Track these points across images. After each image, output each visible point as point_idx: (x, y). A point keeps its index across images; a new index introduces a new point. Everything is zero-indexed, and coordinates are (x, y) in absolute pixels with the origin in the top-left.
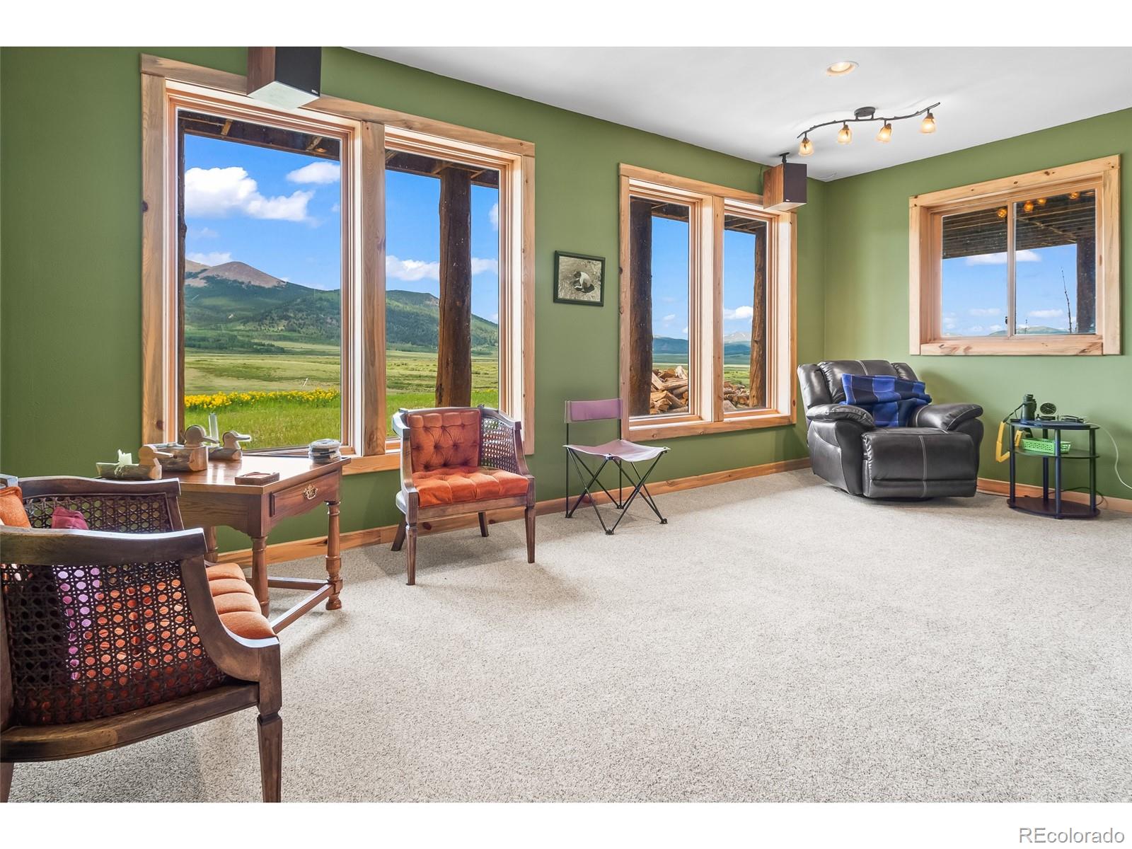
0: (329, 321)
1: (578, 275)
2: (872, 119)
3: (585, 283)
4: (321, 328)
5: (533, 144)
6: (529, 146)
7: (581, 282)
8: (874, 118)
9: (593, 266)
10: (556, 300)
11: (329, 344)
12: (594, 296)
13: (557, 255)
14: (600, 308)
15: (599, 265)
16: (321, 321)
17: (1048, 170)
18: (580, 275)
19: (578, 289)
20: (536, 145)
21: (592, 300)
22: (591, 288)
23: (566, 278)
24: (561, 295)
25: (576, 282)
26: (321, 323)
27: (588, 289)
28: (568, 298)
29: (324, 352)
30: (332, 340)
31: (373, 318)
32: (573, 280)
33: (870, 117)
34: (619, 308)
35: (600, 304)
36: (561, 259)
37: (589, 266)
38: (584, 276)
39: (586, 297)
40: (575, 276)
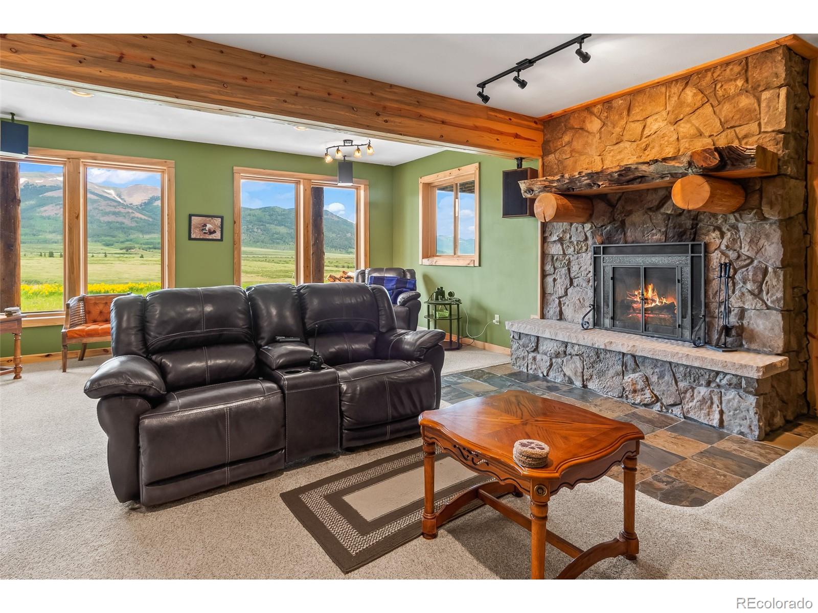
0: (256, 230)
2: (352, 145)
3: (209, 230)
4: (250, 235)
5: (174, 161)
6: (172, 162)
7: (207, 229)
8: (353, 144)
9: (215, 221)
10: (190, 239)
11: (256, 247)
12: (217, 235)
13: (190, 216)
14: (221, 242)
15: (220, 220)
16: (251, 230)
17: (460, 168)
18: (206, 226)
19: (205, 233)
20: (175, 162)
21: (215, 238)
22: (214, 232)
23: (196, 227)
24: (193, 236)
25: (203, 229)
26: (250, 232)
27: (212, 232)
28: (198, 237)
29: (252, 252)
30: (258, 244)
31: (73, 251)
32: (201, 228)
33: (350, 144)
34: (234, 242)
35: (221, 240)
36: (193, 218)
37: (212, 221)
38: (209, 226)
39: (210, 237)
40: (203, 226)
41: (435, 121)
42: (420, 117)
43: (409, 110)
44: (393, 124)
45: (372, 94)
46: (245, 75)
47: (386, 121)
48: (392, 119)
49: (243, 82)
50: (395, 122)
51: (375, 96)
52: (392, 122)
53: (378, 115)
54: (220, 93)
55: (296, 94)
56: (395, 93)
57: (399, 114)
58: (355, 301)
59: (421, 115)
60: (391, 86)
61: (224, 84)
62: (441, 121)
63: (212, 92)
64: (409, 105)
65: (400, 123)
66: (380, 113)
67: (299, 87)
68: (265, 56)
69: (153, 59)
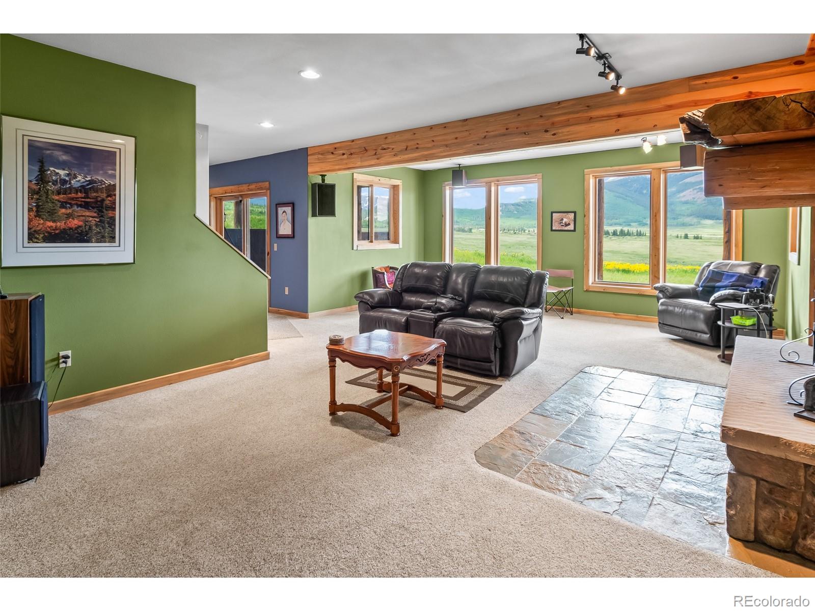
1: (562, 219)
3: (565, 223)
5: (541, 174)
7: (564, 222)
10: (552, 230)
13: (552, 213)
14: (574, 232)
15: (573, 214)
19: (562, 225)
22: (569, 224)
24: (554, 228)
25: (561, 223)
27: (567, 225)
34: (584, 232)
35: (574, 230)
36: (554, 214)
37: (567, 216)
38: (565, 220)
39: (566, 228)
40: (561, 220)
41: (609, 117)
42: (591, 119)
43: (579, 117)
44: (560, 135)
45: (541, 116)
46: (456, 136)
47: (554, 134)
48: (560, 131)
49: (455, 141)
50: (562, 132)
51: (545, 116)
52: (560, 133)
53: (546, 131)
54: (444, 151)
55: (485, 137)
56: (563, 107)
57: (567, 124)
58: (506, 280)
59: (591, 118)
60: (559, 103)
61: (446, 146)
62: (617, 115)
63: (441, 152)
64: (578, 113)
65: (568, 132)
66: (548, 130)
67: (487, 132)
68: (467, 120)
69: (418, 144)
